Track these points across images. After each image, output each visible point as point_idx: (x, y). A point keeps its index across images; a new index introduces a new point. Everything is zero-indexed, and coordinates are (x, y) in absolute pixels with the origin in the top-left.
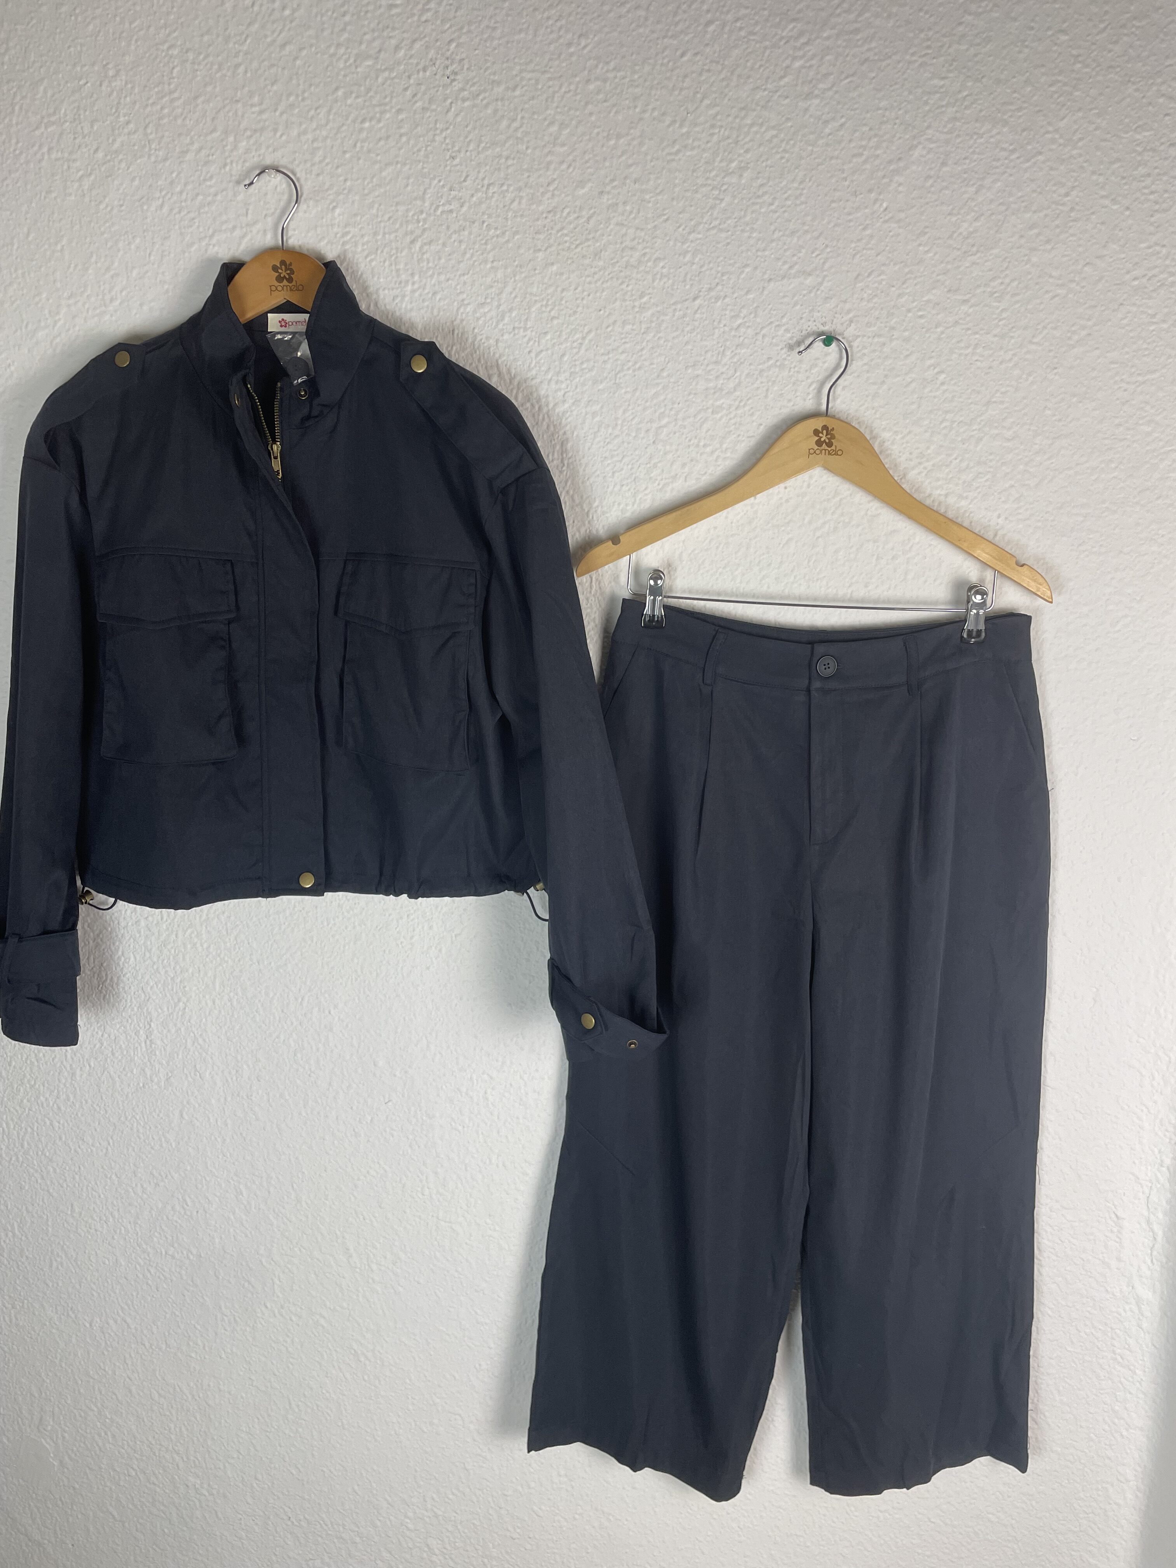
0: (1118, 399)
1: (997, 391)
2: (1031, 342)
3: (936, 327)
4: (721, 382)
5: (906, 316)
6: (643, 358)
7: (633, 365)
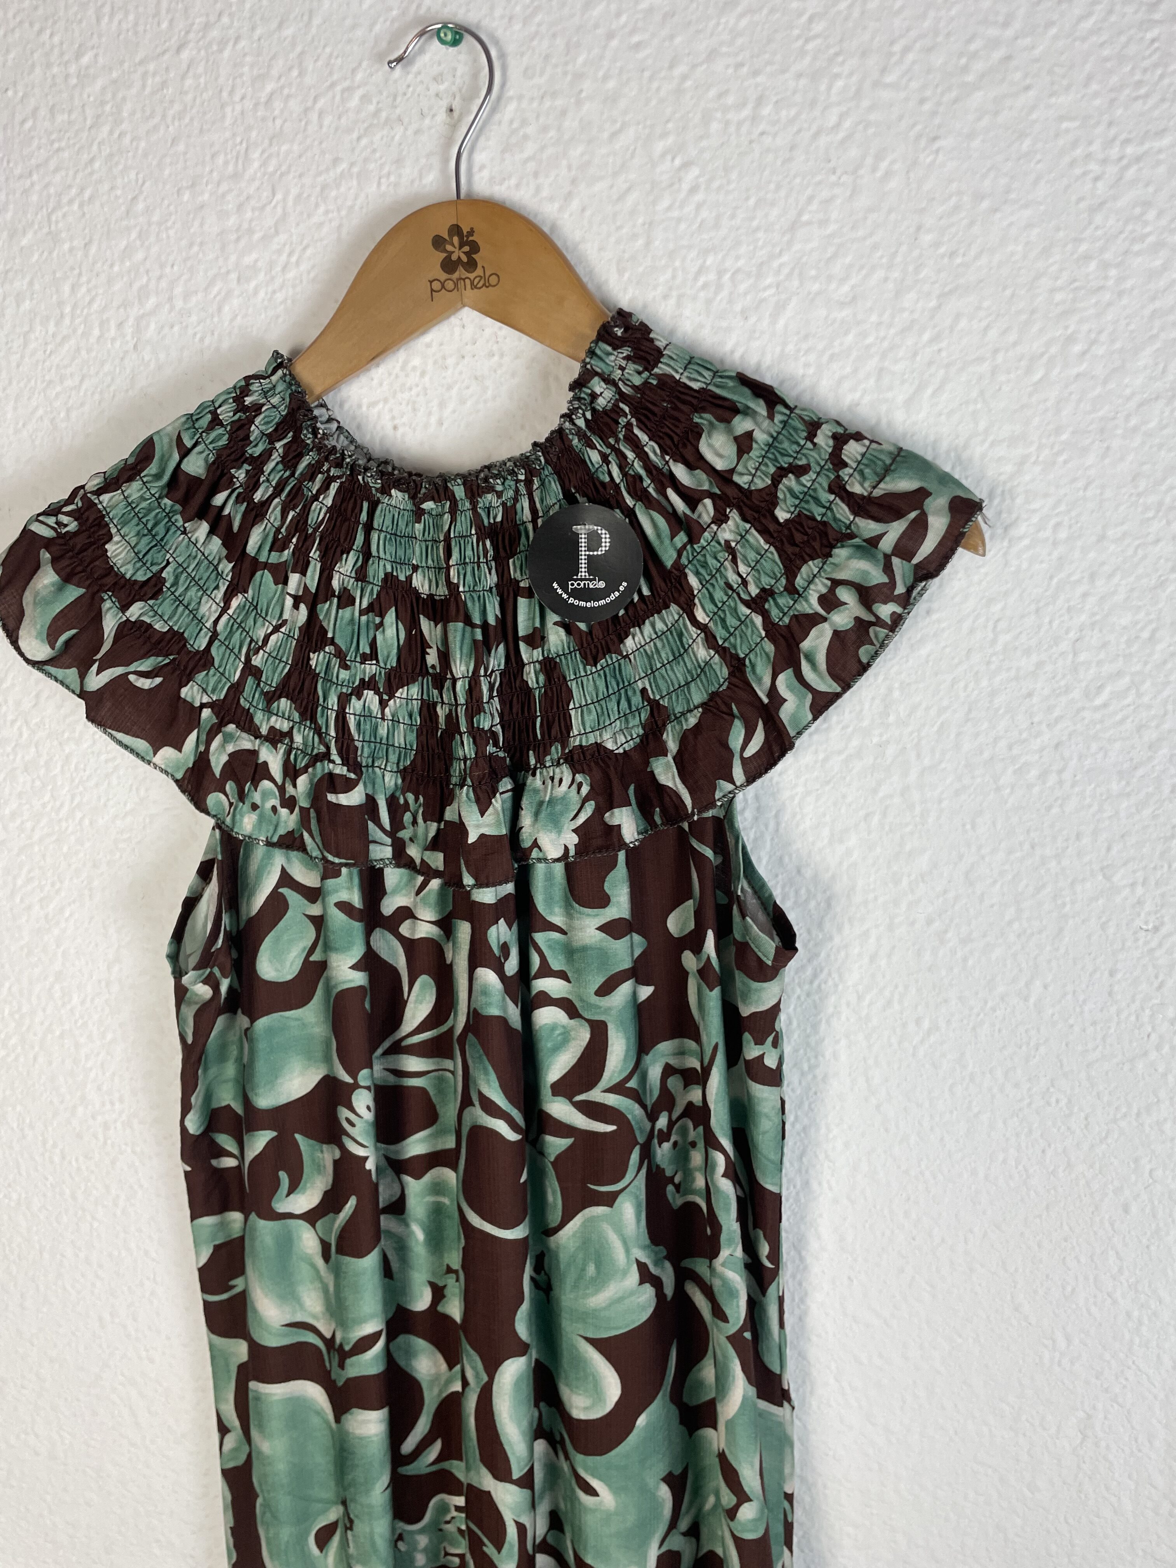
0: (1080, 200)
1: (810, 199)
2: (876, 84)
3: (671, 67)
4: (249, 215)
5: (605, 47)
6: (95, 177)
7: (78, 195)
